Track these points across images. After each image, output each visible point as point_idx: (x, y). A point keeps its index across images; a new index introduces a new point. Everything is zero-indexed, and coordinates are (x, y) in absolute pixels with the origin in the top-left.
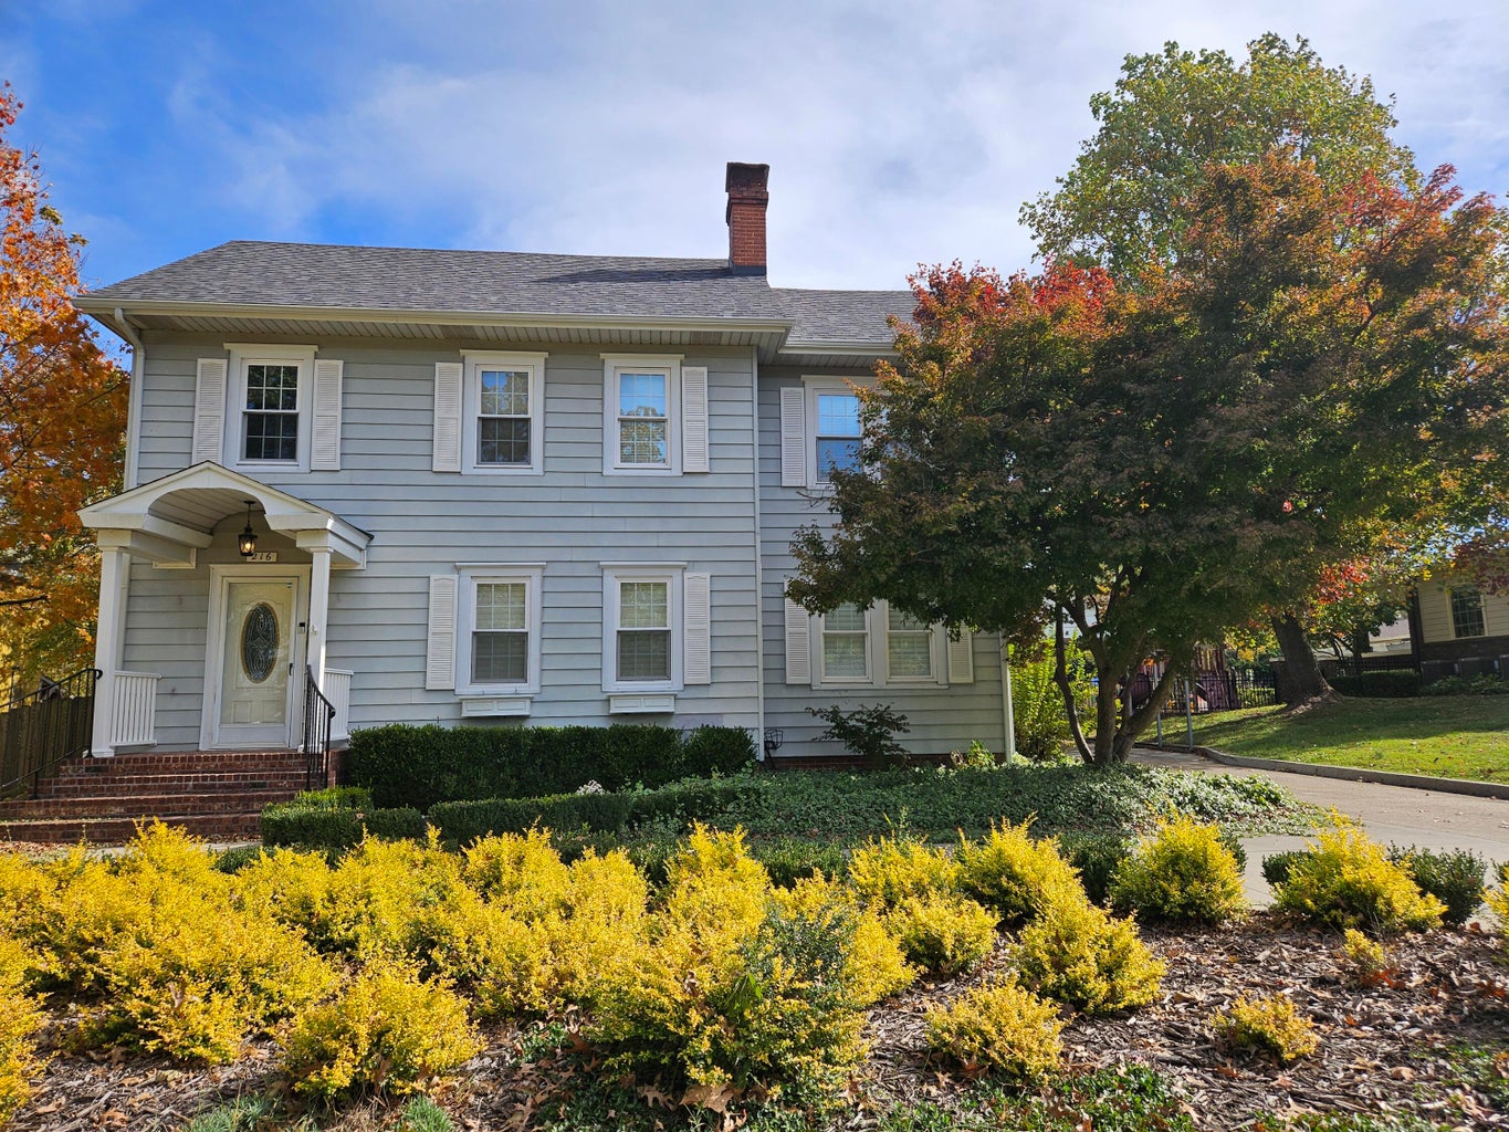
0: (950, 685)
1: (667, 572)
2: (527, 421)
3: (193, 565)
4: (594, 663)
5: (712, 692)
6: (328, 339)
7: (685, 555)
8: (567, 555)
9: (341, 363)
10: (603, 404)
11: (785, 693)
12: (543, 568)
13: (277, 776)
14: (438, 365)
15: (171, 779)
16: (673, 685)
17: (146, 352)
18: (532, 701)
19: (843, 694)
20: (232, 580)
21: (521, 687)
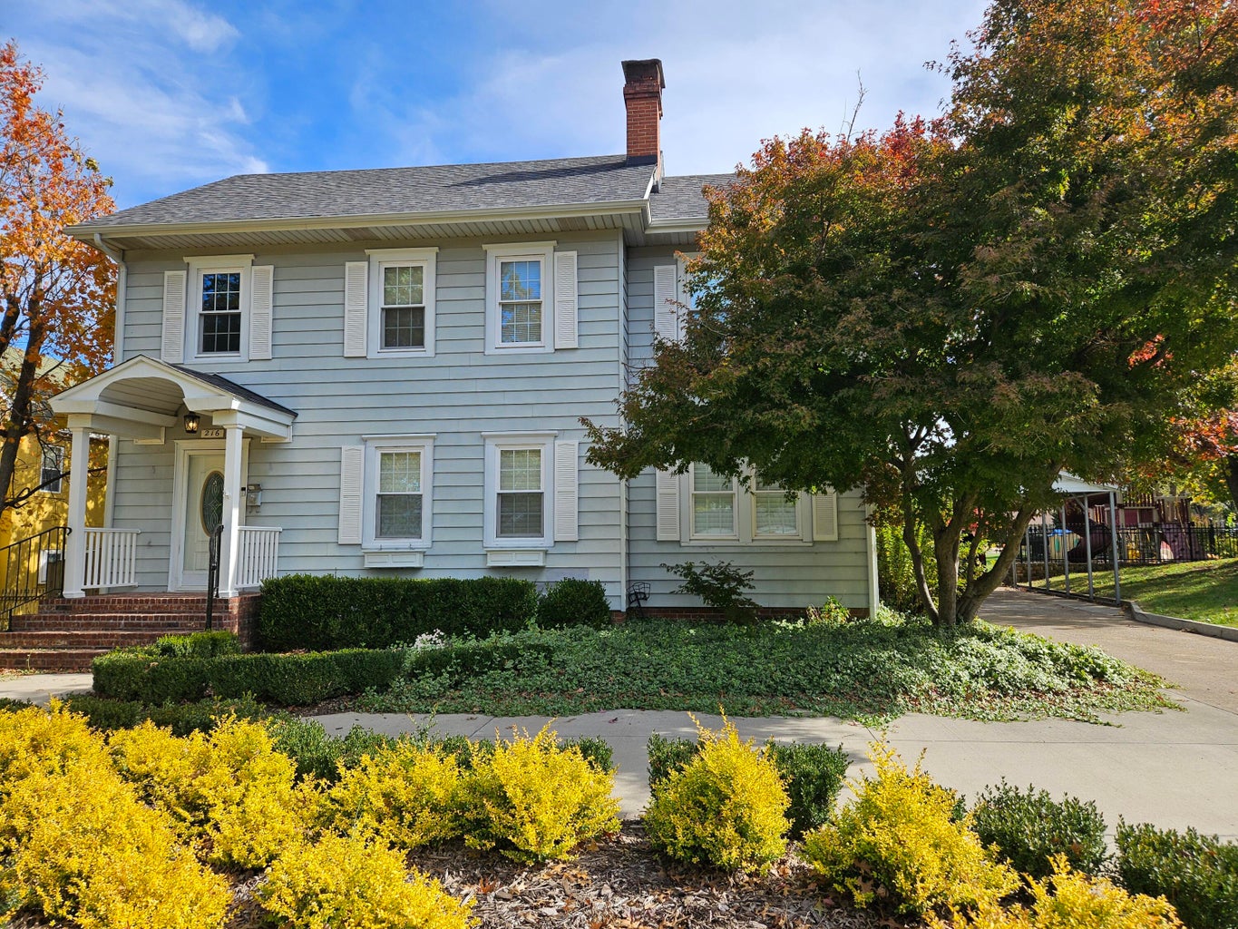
0: (814, 542)
1: (541, 440)
2: (422, 309)
3: (161, 442)
4: (476, 521)
5: (580, 548)
6: (263, 248)
7: (557, 424)
8: (453, 427)
9: (271, 267)
10: (485, 290)
11: (656, 549)
12: (434, 438)
13: (186, 618)
14: (348, 264)
15: (109, 618)
16: (544, 542)
17: (127, 268)
18: (424, 554)
19: (711, 550)
20: (191, 453)
21: (415, 543)
